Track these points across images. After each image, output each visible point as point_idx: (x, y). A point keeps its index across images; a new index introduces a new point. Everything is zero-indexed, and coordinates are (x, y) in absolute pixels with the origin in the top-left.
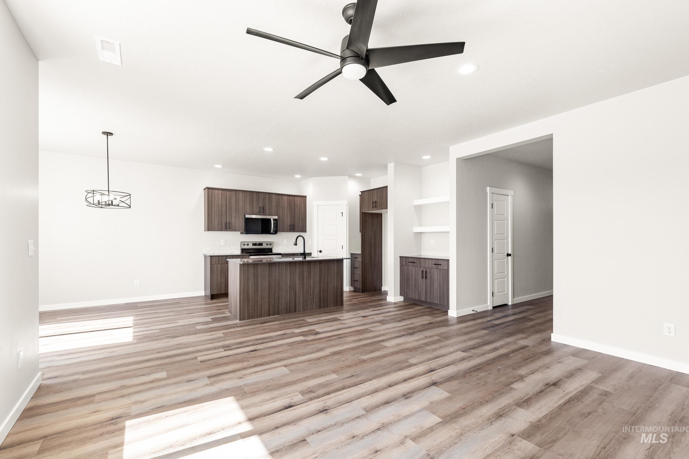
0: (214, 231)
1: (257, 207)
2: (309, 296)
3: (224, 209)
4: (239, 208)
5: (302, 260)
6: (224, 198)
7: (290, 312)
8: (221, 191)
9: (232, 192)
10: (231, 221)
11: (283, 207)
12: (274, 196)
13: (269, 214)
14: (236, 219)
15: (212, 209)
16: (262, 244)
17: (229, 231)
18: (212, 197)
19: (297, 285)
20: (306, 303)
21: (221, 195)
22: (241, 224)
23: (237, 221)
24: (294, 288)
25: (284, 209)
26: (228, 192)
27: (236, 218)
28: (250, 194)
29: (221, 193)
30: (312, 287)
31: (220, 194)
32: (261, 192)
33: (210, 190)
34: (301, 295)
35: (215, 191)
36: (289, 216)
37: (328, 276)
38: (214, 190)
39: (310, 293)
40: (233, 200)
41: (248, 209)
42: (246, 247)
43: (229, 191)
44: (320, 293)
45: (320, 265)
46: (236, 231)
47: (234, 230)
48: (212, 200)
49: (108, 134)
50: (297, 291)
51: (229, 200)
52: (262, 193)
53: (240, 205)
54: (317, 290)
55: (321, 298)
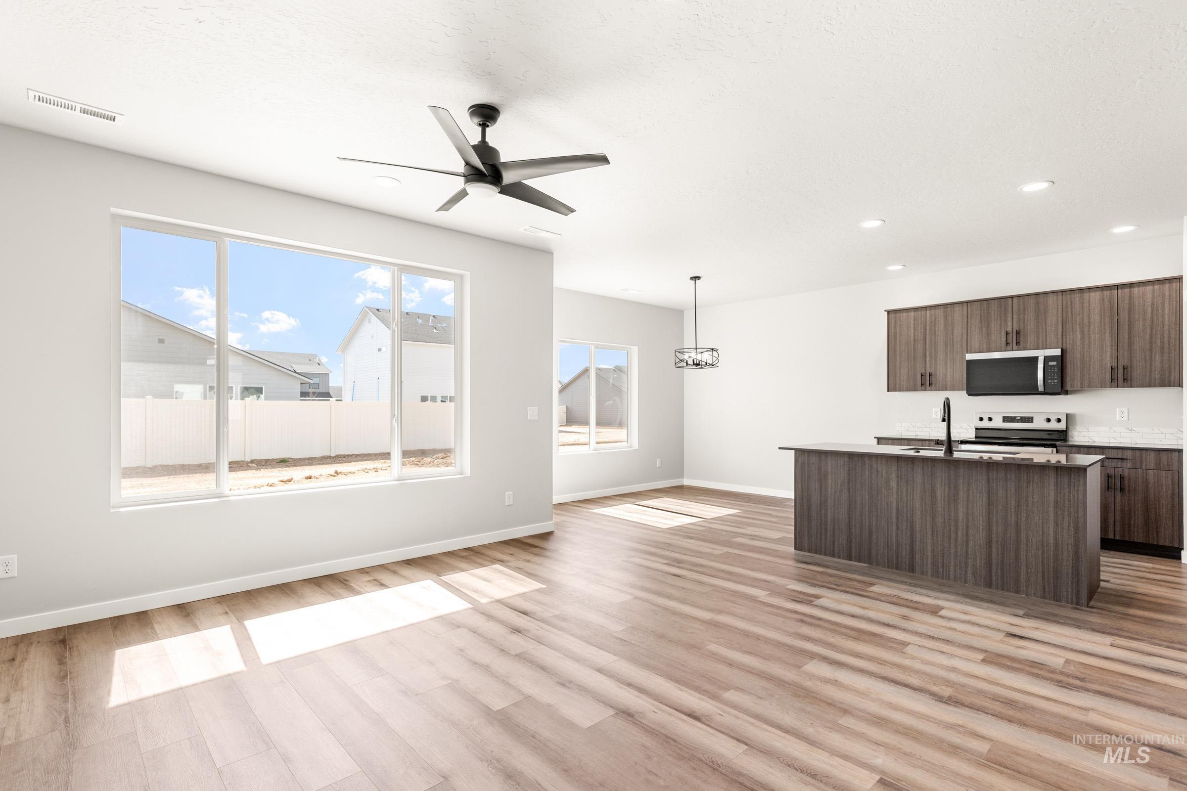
0: (900, 391)
1: (1000, 331)
2: (953, 546)
3: (920, 347)
4: (953, 341)
5: (943, 455)
6: (920, 325)
7: (898, 567)
8: (914, 311)
9: (937, 311)
10: (936, 369)
11: (1086, 321)
12: (1051, 299)
13: (1038, 344)
14: (946, 365)
15: (895, 351)
16: (1032, 418)
17: (931, 390)
18: (895, 327)
19: (918, 513)
20: (943, 559)
21: (914, 320)
22: (961, 373)
23: (948, 370)
24: (909, 517)
25: (1089, 326)
26: (928, 312)
27: (946, 362)
28: (981, 307)
29: (915, 316)
30: (961, 525)
31: (912, 319)
32: (1012, 297)
33: (893, 315)
34: (929, 536)
35: (902, 314)
36: (1108, 343)
37: (1018, 505)
38: (900, 313)
39: (956, 540)
40: (941, 327)
41: (976, 341)
42: (986, 424)
43: (930, 310)
44: (990, 547)
45: (991, 474)
46: (946, 390)
47: (941, 389)
48: (895, 334)
49: (696, 278)
50: (917, 526)
51: (931, 326)
52: (1015, 300)
53: (955, 334)
54: (978, 537)
55: (994, 562)
